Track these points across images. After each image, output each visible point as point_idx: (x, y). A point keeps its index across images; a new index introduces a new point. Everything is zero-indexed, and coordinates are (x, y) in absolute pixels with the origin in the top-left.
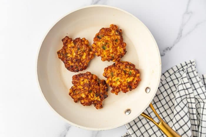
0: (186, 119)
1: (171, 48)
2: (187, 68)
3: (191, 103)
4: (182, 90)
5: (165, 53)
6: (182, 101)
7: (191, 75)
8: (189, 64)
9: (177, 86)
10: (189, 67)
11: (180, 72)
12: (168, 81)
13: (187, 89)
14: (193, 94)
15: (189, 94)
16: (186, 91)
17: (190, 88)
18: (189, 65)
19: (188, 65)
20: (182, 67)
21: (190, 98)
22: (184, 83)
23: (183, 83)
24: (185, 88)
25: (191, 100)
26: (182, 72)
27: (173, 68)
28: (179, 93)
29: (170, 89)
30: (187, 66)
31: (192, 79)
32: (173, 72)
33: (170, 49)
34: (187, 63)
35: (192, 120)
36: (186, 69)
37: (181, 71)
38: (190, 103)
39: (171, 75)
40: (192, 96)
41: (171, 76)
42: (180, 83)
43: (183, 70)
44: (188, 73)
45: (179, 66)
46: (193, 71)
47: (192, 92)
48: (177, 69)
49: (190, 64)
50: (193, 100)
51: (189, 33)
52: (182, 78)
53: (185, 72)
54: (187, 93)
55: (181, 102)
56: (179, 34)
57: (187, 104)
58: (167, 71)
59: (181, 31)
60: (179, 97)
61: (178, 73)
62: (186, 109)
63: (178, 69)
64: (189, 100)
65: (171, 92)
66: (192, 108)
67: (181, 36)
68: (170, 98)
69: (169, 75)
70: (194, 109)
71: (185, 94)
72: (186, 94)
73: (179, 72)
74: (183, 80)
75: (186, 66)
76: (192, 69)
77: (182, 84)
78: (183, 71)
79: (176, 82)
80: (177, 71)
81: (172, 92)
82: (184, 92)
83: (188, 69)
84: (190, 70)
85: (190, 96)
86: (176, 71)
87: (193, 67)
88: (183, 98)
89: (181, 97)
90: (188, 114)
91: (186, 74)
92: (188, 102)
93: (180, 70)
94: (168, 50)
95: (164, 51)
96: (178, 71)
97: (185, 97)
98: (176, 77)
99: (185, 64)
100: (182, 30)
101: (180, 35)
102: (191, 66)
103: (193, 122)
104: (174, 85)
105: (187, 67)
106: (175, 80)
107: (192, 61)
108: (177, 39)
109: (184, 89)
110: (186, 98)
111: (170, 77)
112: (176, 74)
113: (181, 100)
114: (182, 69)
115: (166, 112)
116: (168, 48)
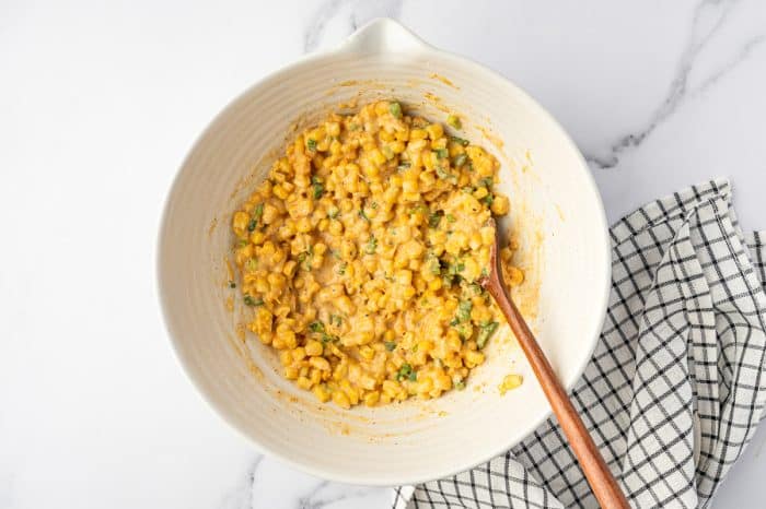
0: (676, 375)
1: (643, 136)
2: (696, 209)
3: (702, 327)
4: (671, 282)
5: (618, 155)
6: (666, 318)
7: (712, 232)
8: (706, 192)
9: (653, 270)
10: (706, 204)
11: (670, 223)
12: (623, 255)
13: (688, 280)
14: (709, 297)
15: (695, 297)
16: (684, 286)
17: (701, 276)
18: (705, 199)
19: (702, 198)
20: (681, 205)
21: (698, 310)
22: (680, 261)
23: (675, 259)
24: (681, 276)
25: (700, 317)
26: (676, 224)
27: (645, 210)
28: (659, 293)
29: (629, 282)
30: (700, 200)
31: (712, 246)
32: (646, 222)
33: (637, 143)
34: (699, 192)
35: (702, 381)
36: (693, 210)
37: (674, 218)
39: (635, 234)
40: (706, 302)
41: (637, 238)
42: (666, 259)
43: (682, 216)
44: (699, 225)
45: (669, 202)
46: (718, 219)
47: (707, 289)
49: (712, 195)
50: (709, 319)
51: (714, 79)
52: (675, 243)
53: (689, 221)
54: (687, 294)
55: (661, 321)
56: (676, 84)
57: (684, 328)
58: (624, 219)
59: (685, 71)
60: (656, 307)
61: (664, 225)
62: (678, 346)
63: (665, 214)
64: (694, 318)
65: (634, 290)
66: (704, 345)
67: (682, 92)
68: (628, 312)
69: (631, 234)
70: (708, 349)
71: (679, 297)
72: (683, 298)
73: (665, 222)
74: (676, 250)
75: (696, 200)
76: (716, 209)
77: (672, 262)
78: (681, 220)
79: (652, 256)
80: (661, 217)
81: (638, 292)
82: (677, 290)
83: (700, 211)
84: (706, 214)
85: (697, 303)
86: (657, 220)
87: (719, 203)
88: (670, 309)
89: (663, 305)
90: (684, 361)
91: (691, 229)
92: (689, 324)
93: (671, 215)
94: (631, 143)
95: (615, 149)
96: (665, 219)
97: (679, 305)
98: (655, 238)
99: (693, 195)
100: (689, 68)
101: (679, 88)
102: (712, 201)
103: (703, 390)
104: (647, 268)
105: (697, 205)
106: (650, 251)
107: (718, 183)
108: (668, 101)
109: (677, 280)
110: (685, 310)
111: (631, 239)
112: (653, 229)
113: (662, 317)
114: (679, 211)
115: (614, 357)
116: (631, 137)
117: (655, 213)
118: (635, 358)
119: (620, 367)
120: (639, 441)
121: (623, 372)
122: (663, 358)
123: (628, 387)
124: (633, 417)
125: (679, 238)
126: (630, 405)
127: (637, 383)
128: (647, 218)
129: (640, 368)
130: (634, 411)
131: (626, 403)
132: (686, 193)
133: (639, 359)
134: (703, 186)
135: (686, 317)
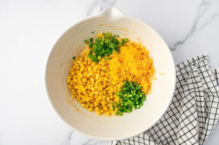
0: (193, 110)
1: (183, 42)
3: (200, 96)
4: (191, 83)
5: (176, 47)
6: (190, 94)
7: (203, 69)
8: (201, 58)
9: (186, 80)
10: (202, 61)
11: (191, 66)
12: (178, 75)
13: (196, 83)
15: (198, 88)
16: (195, 84)
17: (200, 82)
18: (201, 60)
19: (200, 59)
20: (194, 61)
21: (199, 92)
22: (194, 77)
23: (192, 77)
24: (194, 82)
25: (199, 93)
26: (193, 67)
27: (184, 63)
28: (188, 86)
29: (179, 83)
31: (203, 73)
32: (184, 66)
33: (182, 44)
34: (199, 58)
35: (200, 112)
36: (198, 63)
37: (192, 65)
38: (198, 96)
39: (181, 70)
40: (201, 89)
41: (181, 71)
42: (190, 77)
43: (194, 65)
44: (199, 67)
45: (191, 60)
46: (205, 66)
47: (202, 85)
48: (188, 64)
50: (202, 94)
51: (204, 26)
52: (193, 72)
53: (196, 66)
54: (196, 87)
55: (188, 95)
56: (193, 27)
57: (195, 96)
58: (178, 65)
59: (195, 24)
60: (187, 90)
62: (193, 102)
63: (190, 64)
64: (197, 94)
66: (201, 101)
67: (195, 29)
68: (179, 92)
69: (179, 69)
70: (202, 103)
71: (194, 87)
72: (195, 88)
73: (190, 66)
74: (193, 74)
76: (204, 63)
77: (192, 78)
78: (194, 66)
79: (186, 76)
81: (182, 86)
82: (193, 86)
84: (201, 64)
85: (199, 90)
86: (187, 66)
87: (205, 61)
88: (191, 91)
89: (189, 90)
90: (195, 106)
91: (197, 68)
92: (196, 95)
93: (191, 64)
94: (180, 44)
95: (175, 45)
96: (189, 65)
97: (194, 90)
98: (186, 71)
99: (197, 59)
100: (197, 23)
101: (194, 29)
102: (203, 60)
103: (200, 114)
104: (184, 79)
105: (199, 62)
106: (185, 74)
107: (205, 55)
108: (190, 32)
109: (193, 83)
110: (195, 91)
111: (180, 71)
112: (186, 68)
114: (193, 63)
115: (174, 105)
116: (180, 42)
117: (186, 64)
118: (180, 105)
119: (176, 107)
120: (182, 129)
121: (177, 109)
122: (189, 105)
123: (178, 113)
124: (180, 122)
125: (194, 71)
126: (179, 118)
127: (181, 112)
128: (184, 65)
129: (182, 108)
130: (180, 120)
131: (178, 118)
132: (195, 58)
133: (182, 105)
134: (200, 56)
135: (195, 93)
